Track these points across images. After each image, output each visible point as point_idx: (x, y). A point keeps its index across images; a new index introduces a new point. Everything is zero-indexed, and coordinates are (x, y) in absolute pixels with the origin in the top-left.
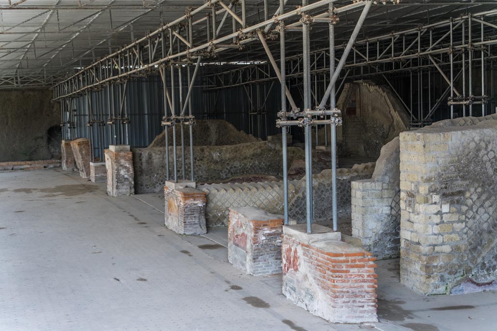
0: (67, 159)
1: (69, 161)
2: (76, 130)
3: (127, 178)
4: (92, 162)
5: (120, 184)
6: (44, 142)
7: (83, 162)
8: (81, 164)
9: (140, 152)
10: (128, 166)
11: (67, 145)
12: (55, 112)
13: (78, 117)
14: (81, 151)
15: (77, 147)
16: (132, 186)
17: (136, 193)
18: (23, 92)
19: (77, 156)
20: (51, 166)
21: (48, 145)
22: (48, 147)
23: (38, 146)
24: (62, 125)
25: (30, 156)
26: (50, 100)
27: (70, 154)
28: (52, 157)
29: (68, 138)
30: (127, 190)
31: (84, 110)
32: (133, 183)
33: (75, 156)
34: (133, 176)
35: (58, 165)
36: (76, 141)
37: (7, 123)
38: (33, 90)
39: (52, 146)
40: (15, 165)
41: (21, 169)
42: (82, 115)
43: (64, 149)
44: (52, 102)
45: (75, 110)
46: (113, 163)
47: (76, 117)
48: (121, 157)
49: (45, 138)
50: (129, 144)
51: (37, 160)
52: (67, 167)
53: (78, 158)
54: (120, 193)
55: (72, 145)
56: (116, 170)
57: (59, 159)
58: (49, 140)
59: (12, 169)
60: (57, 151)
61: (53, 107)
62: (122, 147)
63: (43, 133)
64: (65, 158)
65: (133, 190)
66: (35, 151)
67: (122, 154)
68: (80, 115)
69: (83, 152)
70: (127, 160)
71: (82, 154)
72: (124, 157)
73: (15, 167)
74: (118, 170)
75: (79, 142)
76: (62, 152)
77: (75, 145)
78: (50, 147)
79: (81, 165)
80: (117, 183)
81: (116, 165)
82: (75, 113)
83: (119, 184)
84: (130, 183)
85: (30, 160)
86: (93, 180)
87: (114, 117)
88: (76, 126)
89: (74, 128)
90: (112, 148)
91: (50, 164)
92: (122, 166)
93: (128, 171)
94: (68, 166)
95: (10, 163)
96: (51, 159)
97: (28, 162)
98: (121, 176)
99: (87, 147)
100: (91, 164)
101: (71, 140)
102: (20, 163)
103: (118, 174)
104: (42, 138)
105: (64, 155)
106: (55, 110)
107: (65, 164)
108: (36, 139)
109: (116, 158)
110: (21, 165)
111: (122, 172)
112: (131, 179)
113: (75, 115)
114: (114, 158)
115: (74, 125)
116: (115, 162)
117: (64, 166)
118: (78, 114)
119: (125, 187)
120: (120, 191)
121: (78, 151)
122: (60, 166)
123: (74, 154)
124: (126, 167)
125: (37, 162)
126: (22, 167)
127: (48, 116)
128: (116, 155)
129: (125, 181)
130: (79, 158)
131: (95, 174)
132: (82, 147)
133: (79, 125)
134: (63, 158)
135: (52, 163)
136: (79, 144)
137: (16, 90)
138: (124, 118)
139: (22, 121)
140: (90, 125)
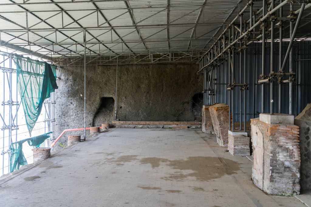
0: (206, 122)
1: (208, 124)
2: (215, 96)
3: (288, 167)
4: (230, 130)
5: (277, 175)
6: (189, 107)
7: (220, 129)
8: (218, 130)
9: (308, 126)
10: (291, 148)
11: (207, 109)
12: (200, 82)
13: (218, 85)
14: (219, 117)
15: (215, 112)
16: (297, 180)
17: (303, 191)
18: (176, 65)
19: (215, 121)
20: (194, 127)
21: (193, 109)
22: (193, 111)
23: (184, 109)
24: (203, 92)
25: (178, 117)
26: (196, 72)
27: (209, 118)
28: (195, 119)
29: (208, 104)
30: (288, 186)
31: (223, 80)
32: (298, 175)
33: (213, 122)
34: (299, 165)
35: (199, 126)
36: (214, 106)
37: (162, 90)
38: (184, 64)
39: (195, 110)
40: (165, 125)
41: (170, 128)
42: (221, 84)
43: (204, 113)
44: (197, 74)
45: (216, 80)
46: (266, 141)
47: (216, 85)
48: (280, 133)
49: (191, 103)
50: (293, 114)
51: (183, 121)
52: (206, 130)
53: (215, 124)
54: (275, 189)
55: (210, 110)
56: (271, 153)
57: (200, 122)
58: (194, 105)
59: (163, 128)
60: (199, 114)
61: (198, 78)
62: (281, 117)
63: (189, 98)
64: (205, 121)
65: (298, 188)
66: (182, 113)
67: (282, 128)
68: (220, 84)
69: (221, 118)
70: (290, 139)
71: (220, 120)
72: (285, 134)
73: (165, 126)
74: (274, 153)
75: (217, 108)
76: (203, 116)
77: (213, 110)
78: (194, 111)
79: (218, 132)
80: (273, 172)
81: (272, 145)
82: (216, 81)
83: (274, 175)
84: (294, 175)
85: (178, 121)
86: (232, 152)
87: (272, 72)
88: (215, 94)
89: (214, 95)
90: (265, 118)
91: (193, 125)
92: (281, 147)
93: (291, 156)
94: (207, 128)
95: (161, 122)
96: (194, 120)
97: (175, 122)
98: (279, 162)
99: (225, 113)
100: (230, 133)
101: (211, 105)
102: (169, 123)
103: (274, 160)
104: (188, 103)
105: (204, 118)
106: (199, 80)
107: (204, 127)
108: (183, 104)
109: (271, 135)
110: (170, 125)
111: (281, 157)
112: (295, 170)
113: (215, 84)
114: (269, 133)
115: (214, 92)
116: (271, 140)
117: (204, 129)
118: (218, 83)
119: (284, 180)
120: (277, 185)
121: (216, 117)
122: (201, 127)
123: (212, 119)
124: (287, 150)
125: (182, 123)
126: (171, 126)
127: (194, 85)
128: (272, 129)
129: (285, 171)
130: (217, 124)
131: (235, 146)
132: (221, 112)
133: (218, 93)
134: (202, 121)
135: (195, 124)
136: (218, 110)
137: (171, 64)
138: (287, 74)
139: (173, 88)
140: (231, 88)
